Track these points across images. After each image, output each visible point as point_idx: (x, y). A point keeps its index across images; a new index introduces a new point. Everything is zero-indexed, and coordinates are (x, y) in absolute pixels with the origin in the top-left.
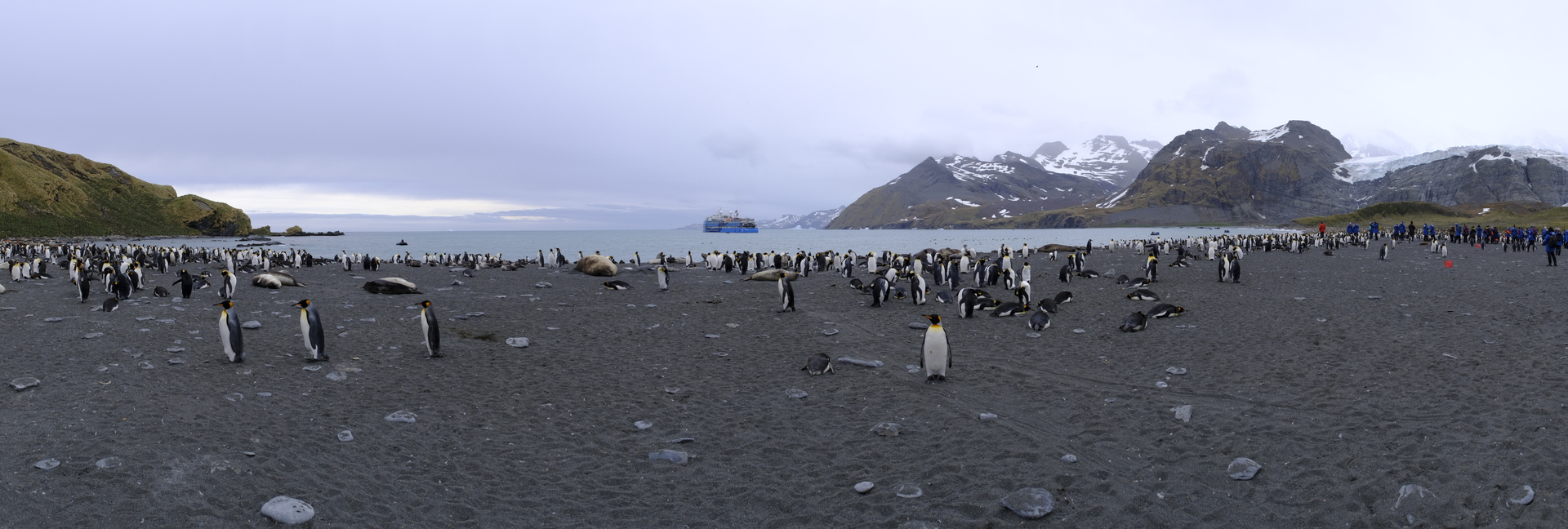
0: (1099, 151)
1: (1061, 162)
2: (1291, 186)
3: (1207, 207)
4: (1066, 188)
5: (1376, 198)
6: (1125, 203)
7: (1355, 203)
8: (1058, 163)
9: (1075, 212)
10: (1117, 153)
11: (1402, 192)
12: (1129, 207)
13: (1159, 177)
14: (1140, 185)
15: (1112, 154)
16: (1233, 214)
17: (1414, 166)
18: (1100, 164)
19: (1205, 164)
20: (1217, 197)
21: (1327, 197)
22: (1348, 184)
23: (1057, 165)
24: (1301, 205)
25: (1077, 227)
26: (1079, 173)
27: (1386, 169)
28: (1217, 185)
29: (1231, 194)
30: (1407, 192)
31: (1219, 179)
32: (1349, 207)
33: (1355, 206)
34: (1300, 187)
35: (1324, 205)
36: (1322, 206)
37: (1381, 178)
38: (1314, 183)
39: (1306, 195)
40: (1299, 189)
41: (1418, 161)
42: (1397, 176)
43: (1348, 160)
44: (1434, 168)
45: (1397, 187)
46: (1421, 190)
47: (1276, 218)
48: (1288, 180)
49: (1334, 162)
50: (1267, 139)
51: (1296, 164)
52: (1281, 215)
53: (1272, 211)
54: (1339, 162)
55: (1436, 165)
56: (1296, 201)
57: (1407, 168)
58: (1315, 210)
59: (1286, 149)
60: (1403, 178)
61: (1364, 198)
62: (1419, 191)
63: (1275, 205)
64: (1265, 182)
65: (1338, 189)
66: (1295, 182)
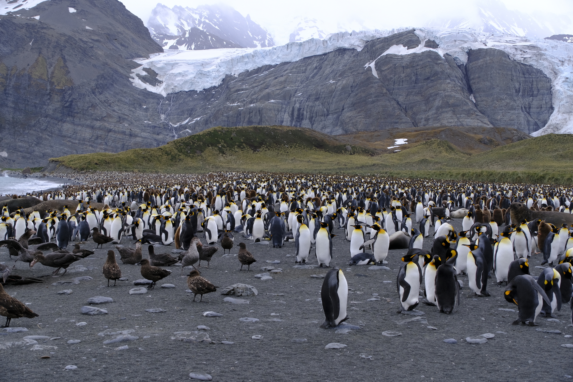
2: (56, 98)
5: (206, 122)
7: (171, 130)
11: (250, 111)
17: (270, 67)
21: (121, 119)
22: (157, 97)
24: (75, 132)
27: (223, 71)
30: (260, 111)
32: (160, 137)
33: (171, 135)
34: (72, 101)
35: (115, 132)
36: (110, 134)
37: (215, 87)
38: (97, 94)
39: (84, 114)
40: (71, 105)
41: (278, 57)
42: (243, 84)
43: (157, 54)
44: (306, 69)
45: (241, 102)
46: (284, 106)
47: (28, 155)
48: (49, 88)
49: (133, 57)
50: (8, 10)
51: (64, 58)
52: (38, 151)
53: (20, 144)
54: (142, 57)
55: (309, 64)
56: (65, 125)
57: (258, 70)
58: (99, 141)
59: (44, 31)
60: (253, 88)
61: (187, 121)
62: (280, 109)
63: (27, 131)
64: (5, 90)
65: (141, 105)
66: (63, 90)
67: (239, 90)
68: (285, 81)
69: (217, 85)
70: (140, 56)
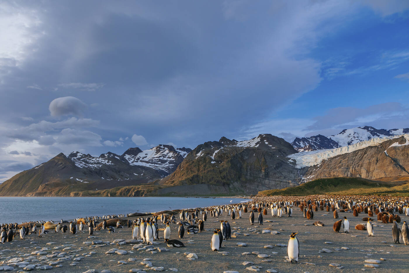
0: (159, 153)
1: (138, 159)
3: (215, 185)
4: (139, 173)
9: (142, 187)
10: (169, 155)
12: (172, 185)
14: (178, 172)
15: (167, 155)
16: (230, 189)
18: (160, 160)
19: (214, 160)
21: (285, 178)
22: (297, 169)
23: (135, 160)
24: (270, 183)
25: (142, 196)
26: (148, 165)
28: (221, 172)
29: (228, 177)
31: (221, 169)
34: (268, 172)
35: (283, 182)
36: (281, 183)
38: (276, 169)
39: (272, 176)
40: (267, 174)
43: (296, 154)
47: (255, 191)
48: (260, 168)
49: (287, 156)
50: (247, 146)
51: (265, 158)
53: (252, 187)
56: (266, 180)
58: (278, 185)
59: (258, 150)
61: (309, 177)
63: (254, 183)
64: (247, 170)
65: (292, 172)
66: (264, 169)
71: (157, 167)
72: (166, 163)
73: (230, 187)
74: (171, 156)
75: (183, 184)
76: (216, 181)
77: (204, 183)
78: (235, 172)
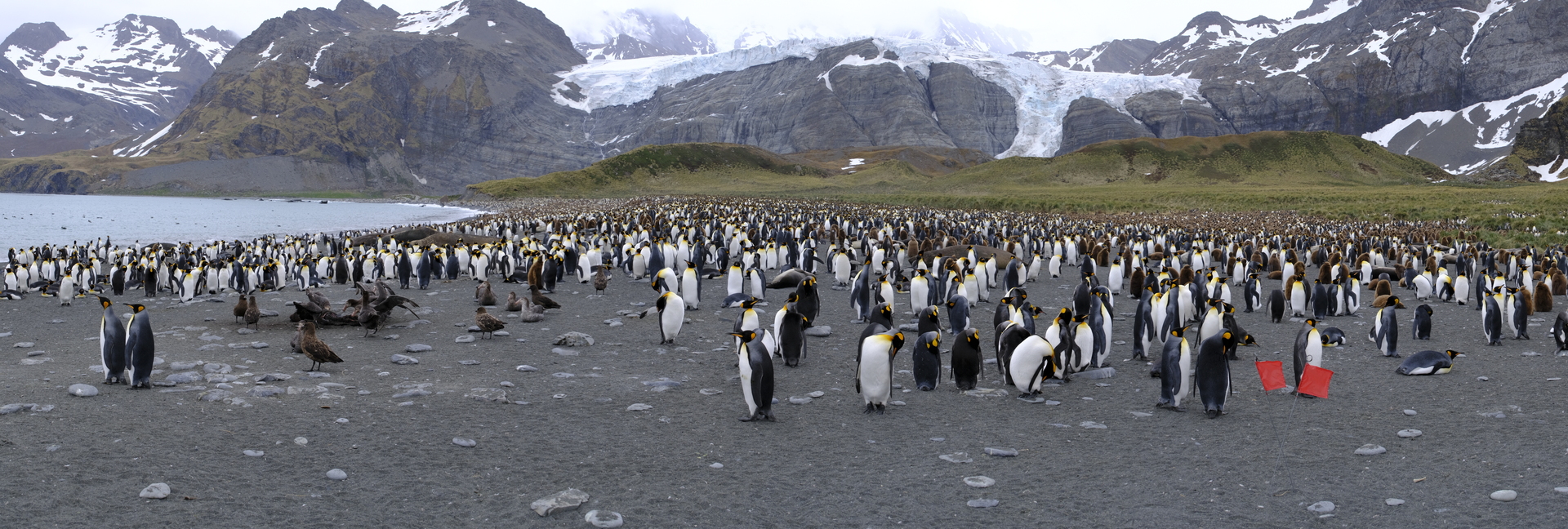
0: (128, 46)
1: (54, 64)
2: (475, 120)
3: (318, 160)
4: (60, 115)
5: (637, 140)
6: (166, 150)
7: (597, 149)
8: (49, 65)
9: (71, 162)
10: (160, 51)
11: (689, 126)
12: (172, 157)
13: (233, 102)
14: (196, 115)
15: (153, 53)
16: (367, 175)
17: (710, 76)
18: (130, 71)
19: (316, 77)
20: (337, 141)
21: (542, 140)
22: (580, 114)
23: (45, 69)
24: (494, 157)
25: (73, 191)
26: (89, 88)
27: (656, 82)
28: (338, 117)
29: (364, 136)
30: (699, 126)
31: (341, 106)
32: (585, 158)
33: (597, 155)
34: (490, 123)
35: (536, 154)
36: (531, 156)
37: (646, 100)
38: (517, 113)
39: (503, 136)
40: (490, 126)
41: (720, 65)
42: (680, 96)
43: (580, 66)
44: (752, 80)
45: (679, 116)
46: (727, 121)
47: (447, 183)
48: (467, 109)
49: (554, 71)
50: (430, 29)
51: (482, 76)
52: (456, 178)
53: (439, 170)
54: (564, 70)
55: (755, 74)
56: (483, 148)
57: (698, 80)
58: (520, 165)
59: (463, 48)
60: (692, 100)
61: (615, 139)
62: (722, 124)
63: (445, 157)
64: (425, 113)
65: (563, 124)
66: (481, 111)
67: (676, 103)
68: (728, 93)
69: (648, 98)
70: (562, 69)
71: (121, 94)
72: (150, 82)
73: (368, 168)
74: (167, 58)
75: (211, 153)
76: (323, 147)
77: (282, 153)
78: (385, 120)
